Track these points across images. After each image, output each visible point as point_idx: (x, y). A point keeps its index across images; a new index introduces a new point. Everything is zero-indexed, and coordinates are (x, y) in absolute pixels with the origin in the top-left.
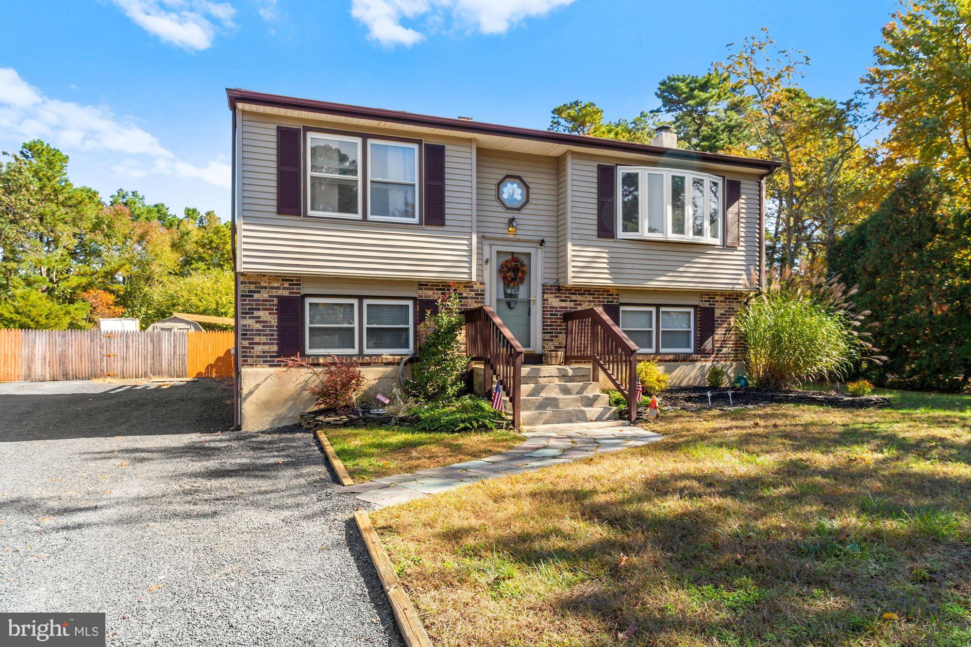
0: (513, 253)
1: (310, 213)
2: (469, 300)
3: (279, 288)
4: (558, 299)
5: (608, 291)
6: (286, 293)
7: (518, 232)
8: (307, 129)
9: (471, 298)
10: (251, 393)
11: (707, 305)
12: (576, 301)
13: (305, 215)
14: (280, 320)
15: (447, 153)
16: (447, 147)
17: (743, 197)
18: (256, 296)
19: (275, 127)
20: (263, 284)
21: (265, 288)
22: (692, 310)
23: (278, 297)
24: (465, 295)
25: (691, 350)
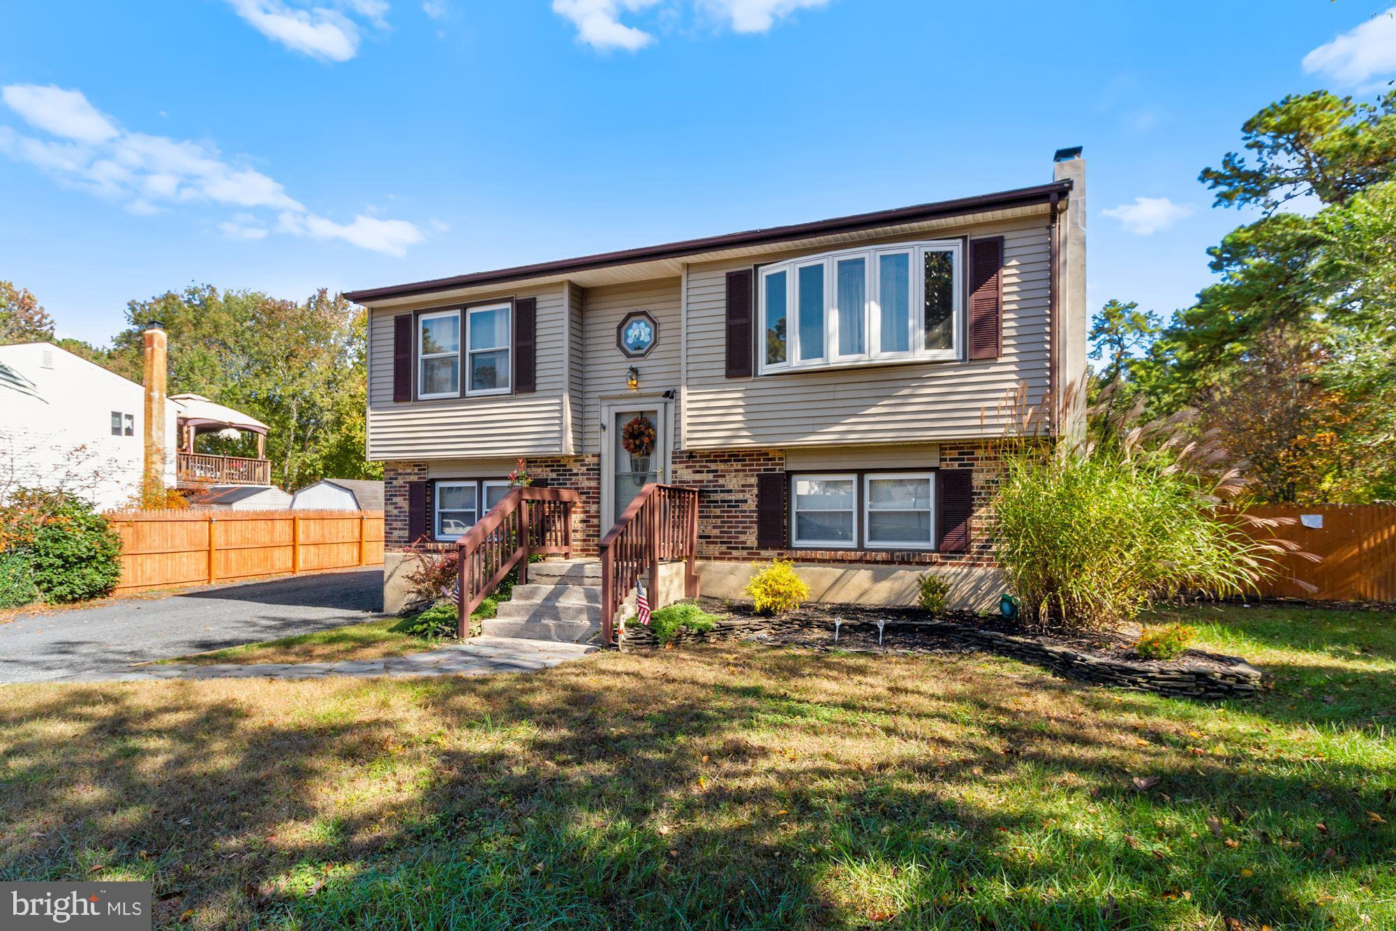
0: (642, 413)
1: (421, 397)
2: (580, 477)
3: (410, 474)
4: (690, 470)
5: (767, 454)
6: (414, 478)
7: (640, 385)
8: (417, 314)
9: (582, 474)
10: (390, 576)
11: (956, 465)
12: (717, 471)
13: (416, 399)
14: (411, 505)
15: (539, 305)
16: (539, 298)
17: (1014, 262)
18: (395, 482)
19: (393, 317)
20: (400, 471)
21: (401, 474)
22: (931, 476)
23: (410, 483)
24: (575, 471)
25: (931, 545)
